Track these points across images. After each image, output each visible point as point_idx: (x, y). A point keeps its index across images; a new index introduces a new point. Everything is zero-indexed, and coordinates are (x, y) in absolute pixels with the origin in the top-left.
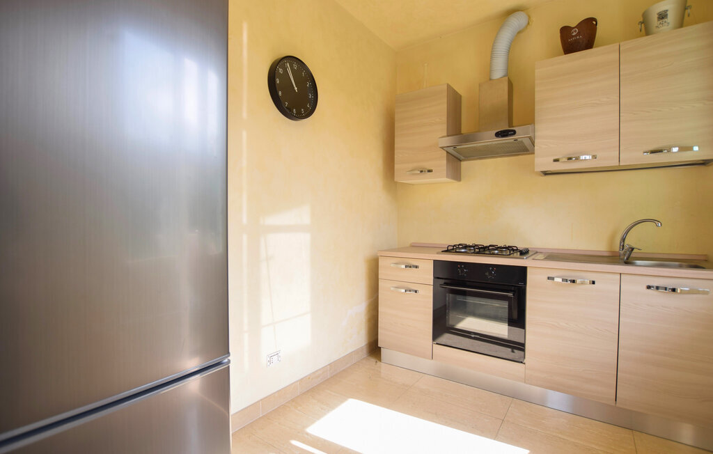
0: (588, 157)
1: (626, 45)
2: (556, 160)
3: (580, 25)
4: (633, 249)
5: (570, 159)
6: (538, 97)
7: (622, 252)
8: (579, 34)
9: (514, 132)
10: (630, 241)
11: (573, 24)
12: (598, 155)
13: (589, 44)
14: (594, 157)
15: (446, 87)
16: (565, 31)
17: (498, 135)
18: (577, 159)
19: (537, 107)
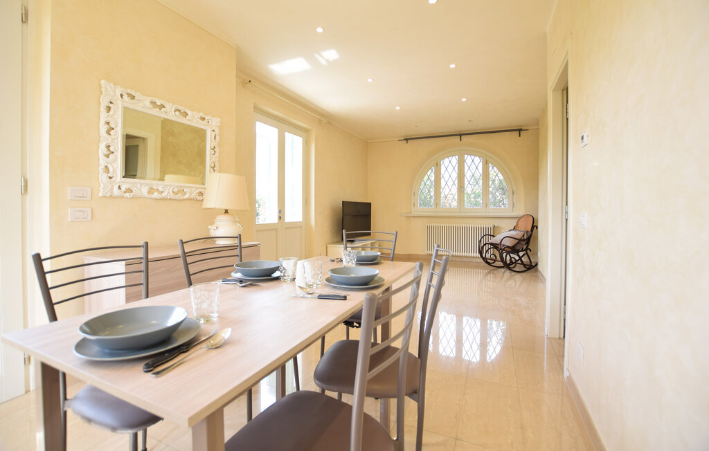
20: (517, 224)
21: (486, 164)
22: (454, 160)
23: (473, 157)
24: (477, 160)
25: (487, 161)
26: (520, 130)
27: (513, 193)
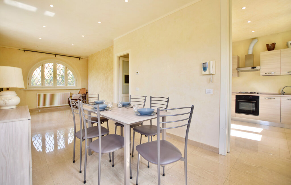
0: (273, 73)
1: (282, 50)
2: (266, 73)
3: (271, 44)
4: (284, 92)
5: (269, 73)
6: (261, 60)
7: (282, 93)
8: (271, 46)
9: (256, 68)
10: (284, 91)
11: (270, 44)
12: (276, 72)
13: (273, 49)
14: (275, 73)
15: (237, 56)
16: (268, 45)
17: (252, 68)
18: (271, 73)
19: (261, 62)
20: (80, 92)
21: (66, 68)
22: (51, 65)
23: (60, 65)
24: (62, 66)
25: (66, 67)
26: (80, 58)
27: (77, 80)
